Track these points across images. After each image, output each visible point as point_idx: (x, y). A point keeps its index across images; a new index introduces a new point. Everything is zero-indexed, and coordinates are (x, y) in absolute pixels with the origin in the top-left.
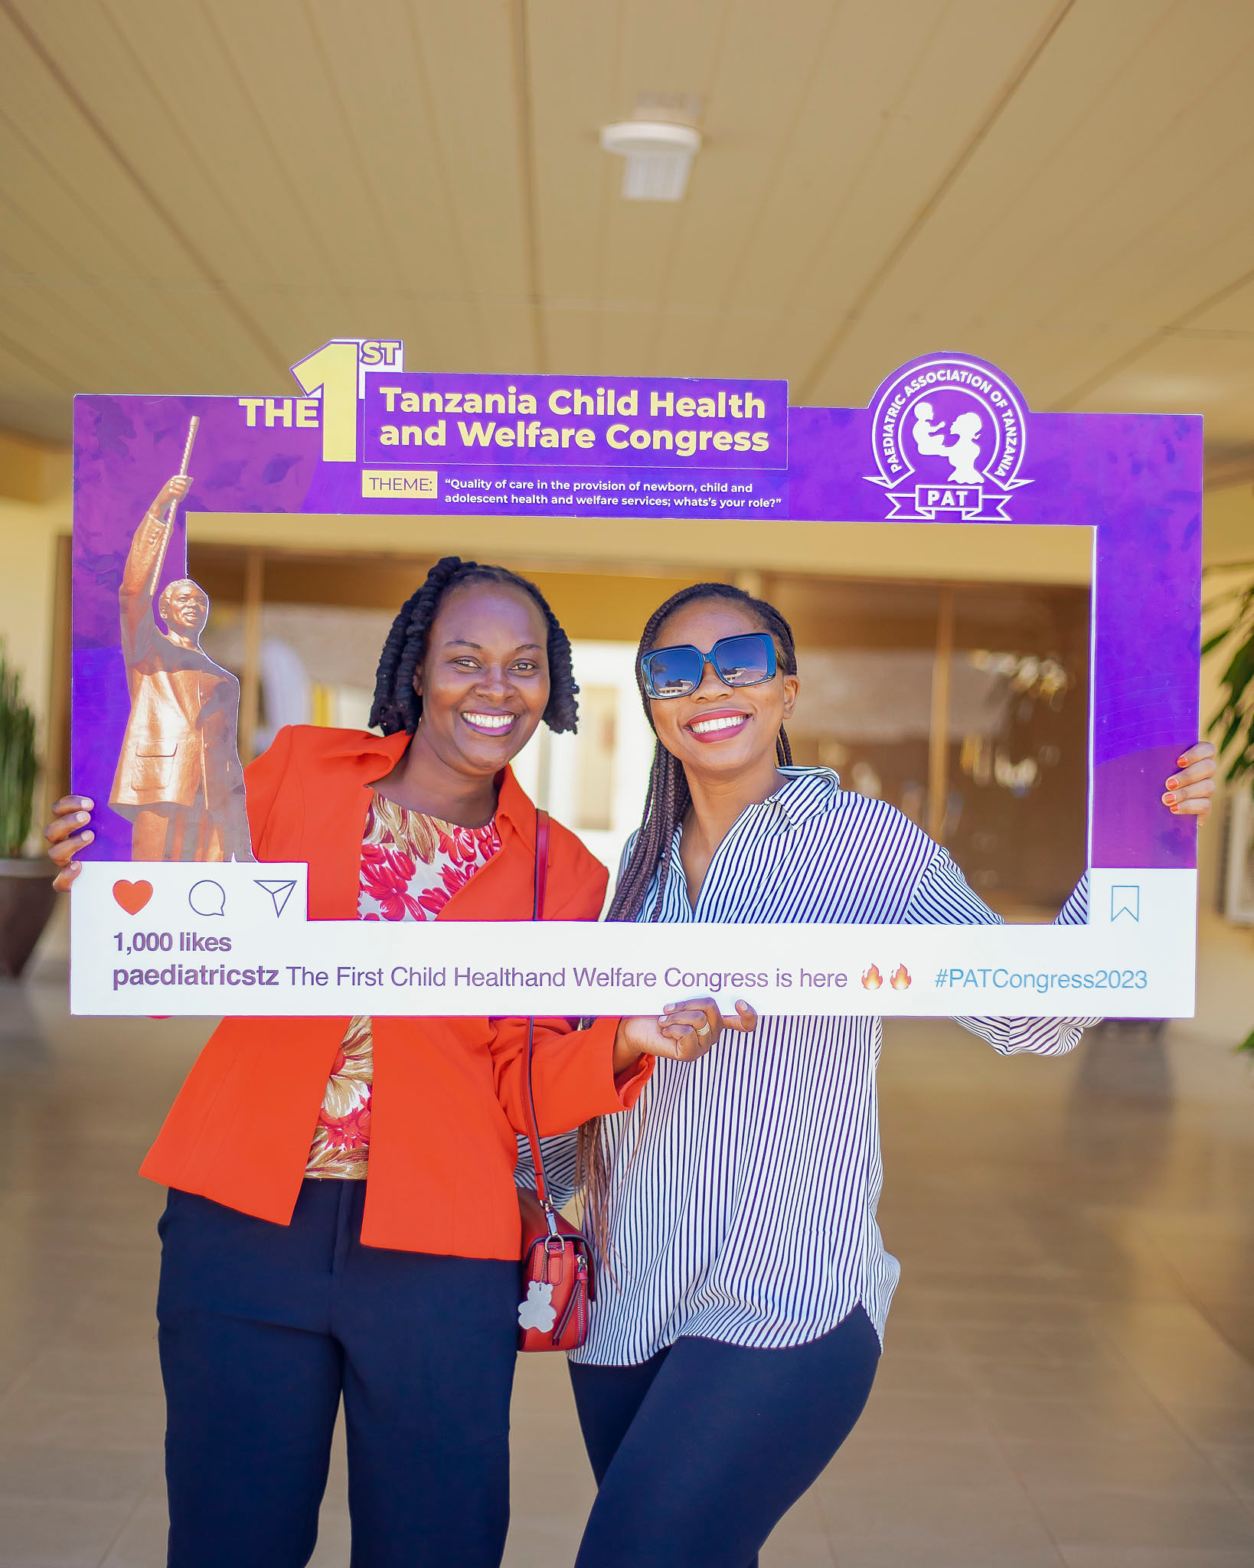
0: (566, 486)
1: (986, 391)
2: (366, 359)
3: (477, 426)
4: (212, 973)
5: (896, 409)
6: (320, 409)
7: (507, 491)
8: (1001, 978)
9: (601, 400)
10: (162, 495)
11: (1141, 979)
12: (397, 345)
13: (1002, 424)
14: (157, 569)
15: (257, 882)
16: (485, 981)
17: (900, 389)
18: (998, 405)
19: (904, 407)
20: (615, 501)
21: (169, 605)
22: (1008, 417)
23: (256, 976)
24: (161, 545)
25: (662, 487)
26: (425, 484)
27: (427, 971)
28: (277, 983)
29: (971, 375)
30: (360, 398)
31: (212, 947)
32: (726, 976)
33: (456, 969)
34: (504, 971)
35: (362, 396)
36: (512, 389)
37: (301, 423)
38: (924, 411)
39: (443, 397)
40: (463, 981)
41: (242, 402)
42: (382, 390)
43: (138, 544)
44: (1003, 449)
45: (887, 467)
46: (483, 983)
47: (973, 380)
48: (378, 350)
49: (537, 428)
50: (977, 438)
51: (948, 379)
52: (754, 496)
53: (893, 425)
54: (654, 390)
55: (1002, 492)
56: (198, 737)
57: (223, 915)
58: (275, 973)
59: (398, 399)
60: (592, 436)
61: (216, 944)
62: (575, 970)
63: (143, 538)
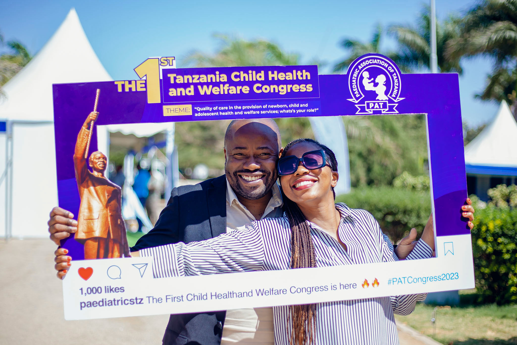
0: (240, 108)
1: (386, 67)
2: (162, 64)
3: (205, 87)
4: (118, 301)
5: (356, 74)
6: (146, 84)
7: (218, 111)
8: (410, 279)
9: (250, 75)
10: (88, 120)
11: (457, 276)
12: (173, 58)
14: (87, 148)
15: (133, 265)
16: (222, 297)
17: (357, 67)
18: (391, 71)
19: (359, 73)
20: (258, 112)
21: (92, 162)
22: (394, 76)
23: (135, 301)
24: (88, 138)
25: (275, 106)
26: (187, 110)
27: (200, 295)
28: (143, 303)
29: (381, 61)
30: (161, 79)
31: (117, 291)
32: (312, 288)
33: (211, 293)
34: (229, 293)
35: (161, 78)
36: (217, 73)
37: (139, 89)
38: (366, 75)
39: (192, 77)
40: (214, 297)
41: (116, 83)
42: (169, 75)
43: (80, 139)
44: (394, 87)
46: (221, 298)
47: (382, 63)
48: (166, 60)
49: (228, 87)
50: (385, 83)
51: (373, 63)
52: (309, 108)
53: (355, 80)
54: (270, 70)
55: (394, 103)
56: (107, 211)
57: (120, 278)
59: (175, 78)
60: (248, 89)
61: (119, 289)
62: (256, 290)
63: (81, 136)
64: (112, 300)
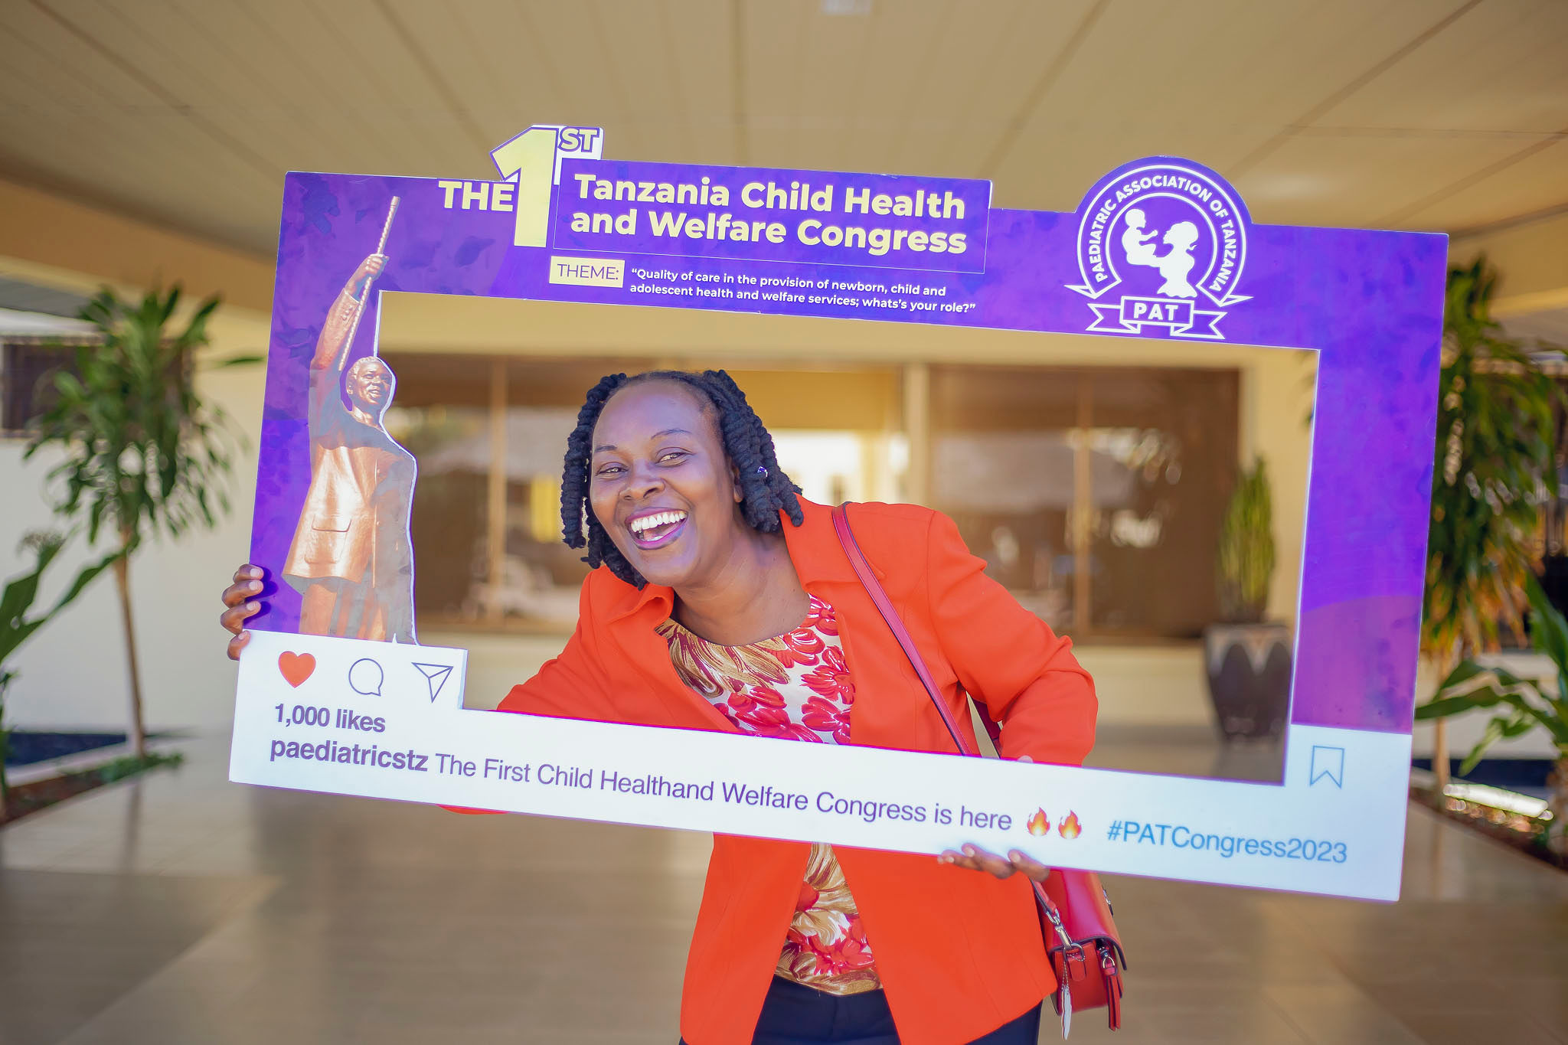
0: (753, 281)
1: (1205, 199)
2: (564, 145)
3: (668, 216)
4: (365, 753)
5: (1105, 215)
6: (515, 194)
7: (693, 283)
8: (1182, 837)
9: (794, 194)
10: (359, 273)
11: (1340, 852)
12: (595, 132)
13: (1221, 235)
14: (348, 346)
15: (415, 664)
16: (631, 787)
17: (1110, 195)
18: (1217, 214)
19: (1114, 213)
20: (802, 299)
21: (355, 382)
22: (1228, 228)
23: (406, 760)
24: (353, 321)
25: (852, 287)
26: (610, 272)
27: (574, 771)
28: (425, 770)
29: (1189, 182)
30: (555, 184)
31: (366, 726)
32: (881, 806)
33: (604, 772)
34: (652, 779)
35: (557, 182)
36: (706, 180)
37: (496, 207)
38: (1136, 218)
39: (637, 186)
40: (609, 785)
41: (441, 184)
42: (577, 177)
43: (332, 320)
44: (1220, 261)
45: (1092, 276)
46: (629, 789)
47: (1192, 188)
48: (576, 136)
49: (728, 220)
50: (1192, 249)
51: (1165, 185)
52: (946, 300)
53: (1101, 232)
54: (851, 186)
55: (1215, 308)
56: (372, 514)
57: (379, 695)
58: (424, 759)
59: (592, 186)
60: (783, 231)
61: (370, 723)
62: (724, 784)
63: (337, 314)
64: (352, 747)
